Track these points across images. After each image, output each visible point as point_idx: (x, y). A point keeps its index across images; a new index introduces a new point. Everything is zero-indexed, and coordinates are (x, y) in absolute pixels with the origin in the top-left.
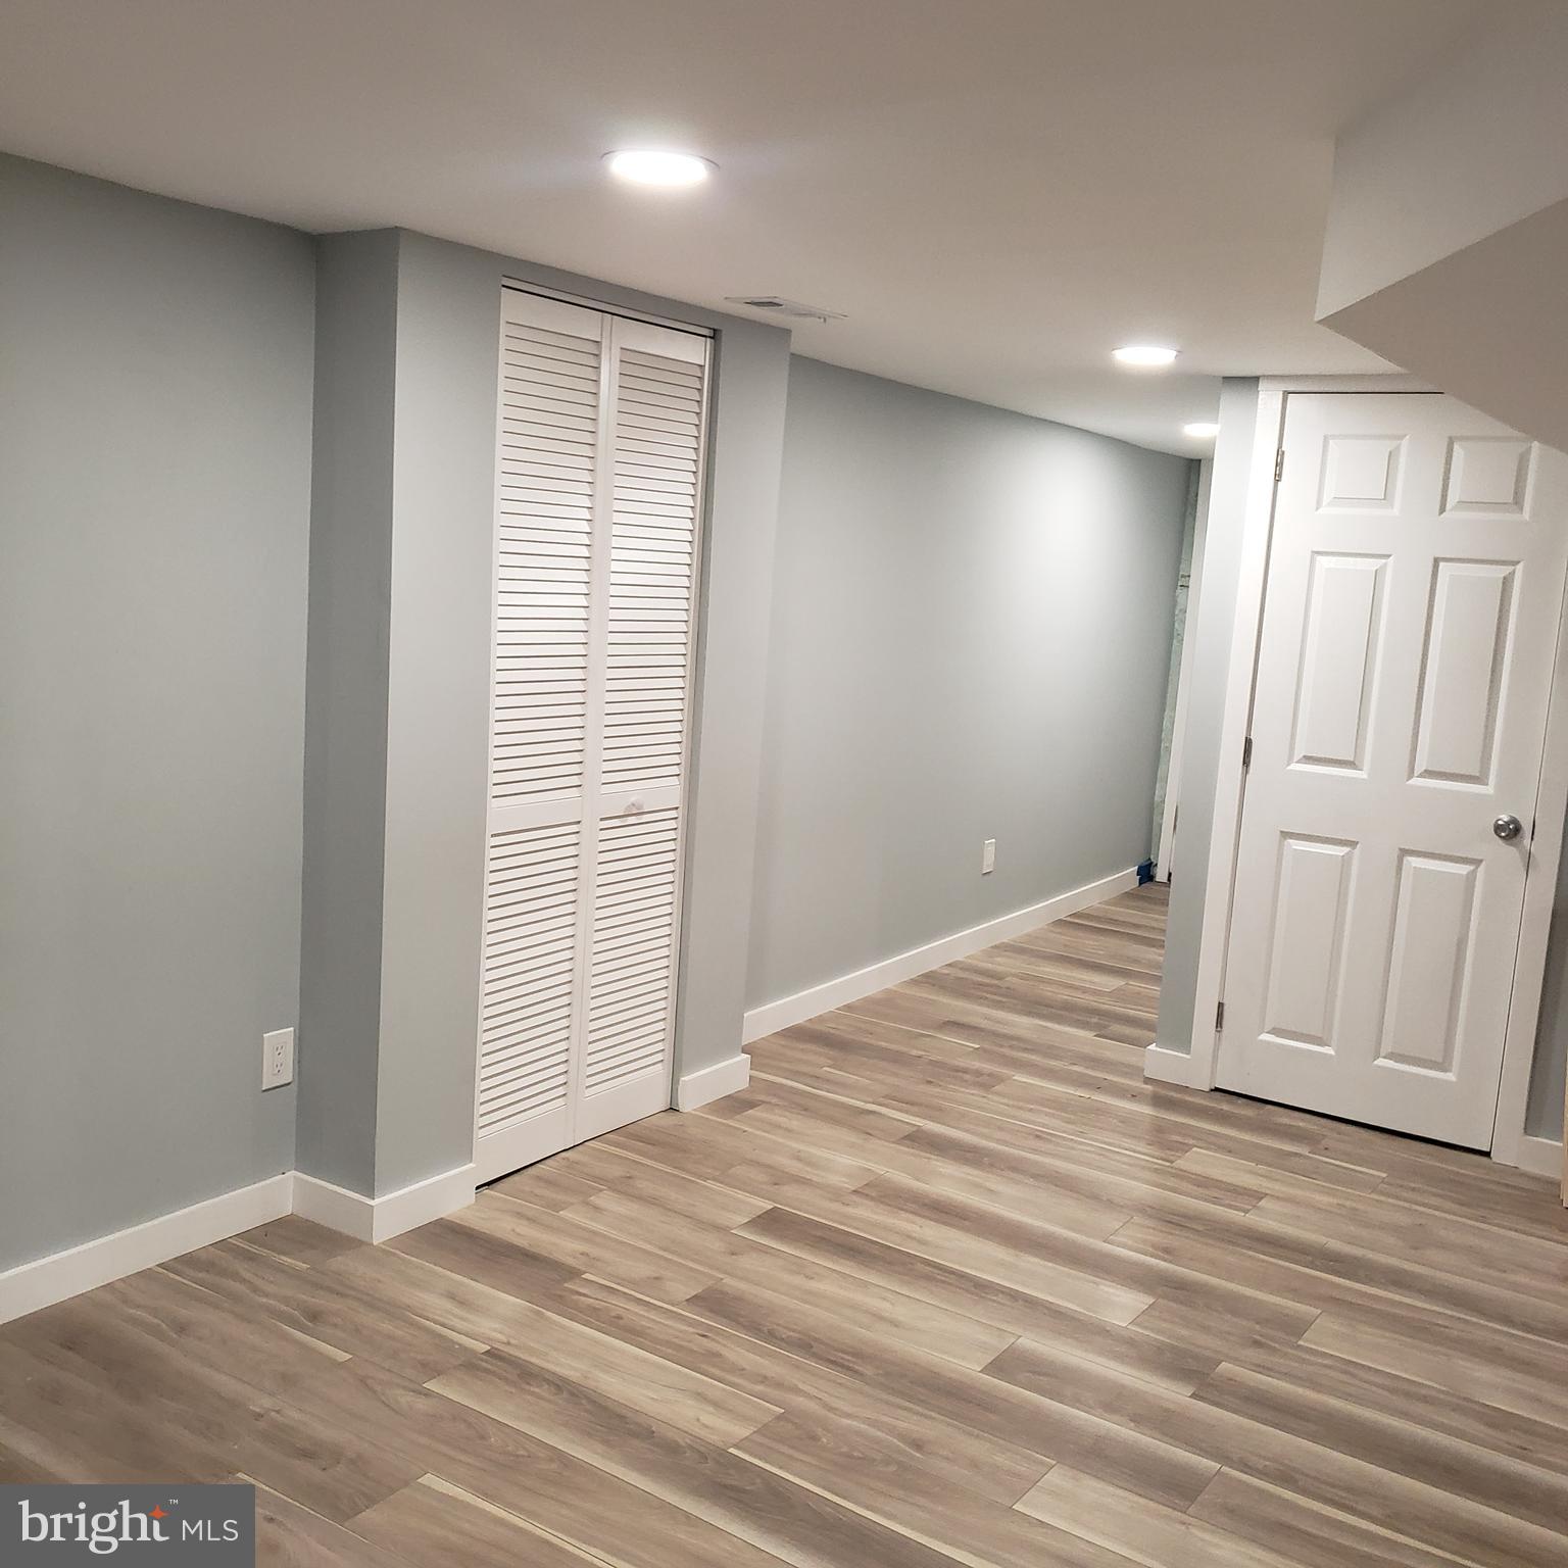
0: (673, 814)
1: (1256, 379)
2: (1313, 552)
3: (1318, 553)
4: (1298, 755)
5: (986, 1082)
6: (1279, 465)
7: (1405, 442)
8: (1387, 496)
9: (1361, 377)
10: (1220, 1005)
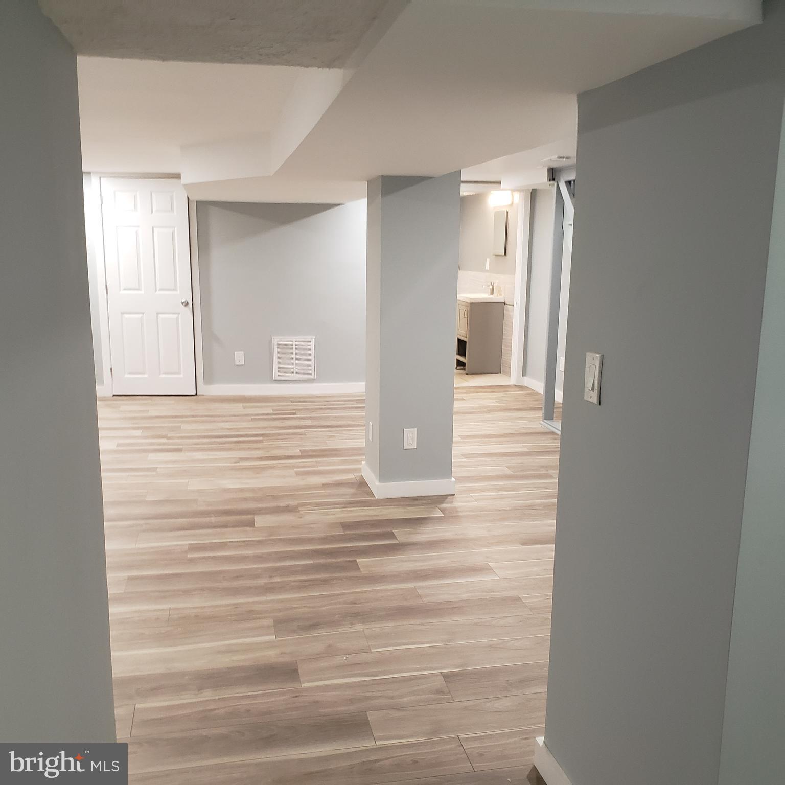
3: (118, 226)
7: (138, 192)
8: (136, 209)
10: (111, 369)
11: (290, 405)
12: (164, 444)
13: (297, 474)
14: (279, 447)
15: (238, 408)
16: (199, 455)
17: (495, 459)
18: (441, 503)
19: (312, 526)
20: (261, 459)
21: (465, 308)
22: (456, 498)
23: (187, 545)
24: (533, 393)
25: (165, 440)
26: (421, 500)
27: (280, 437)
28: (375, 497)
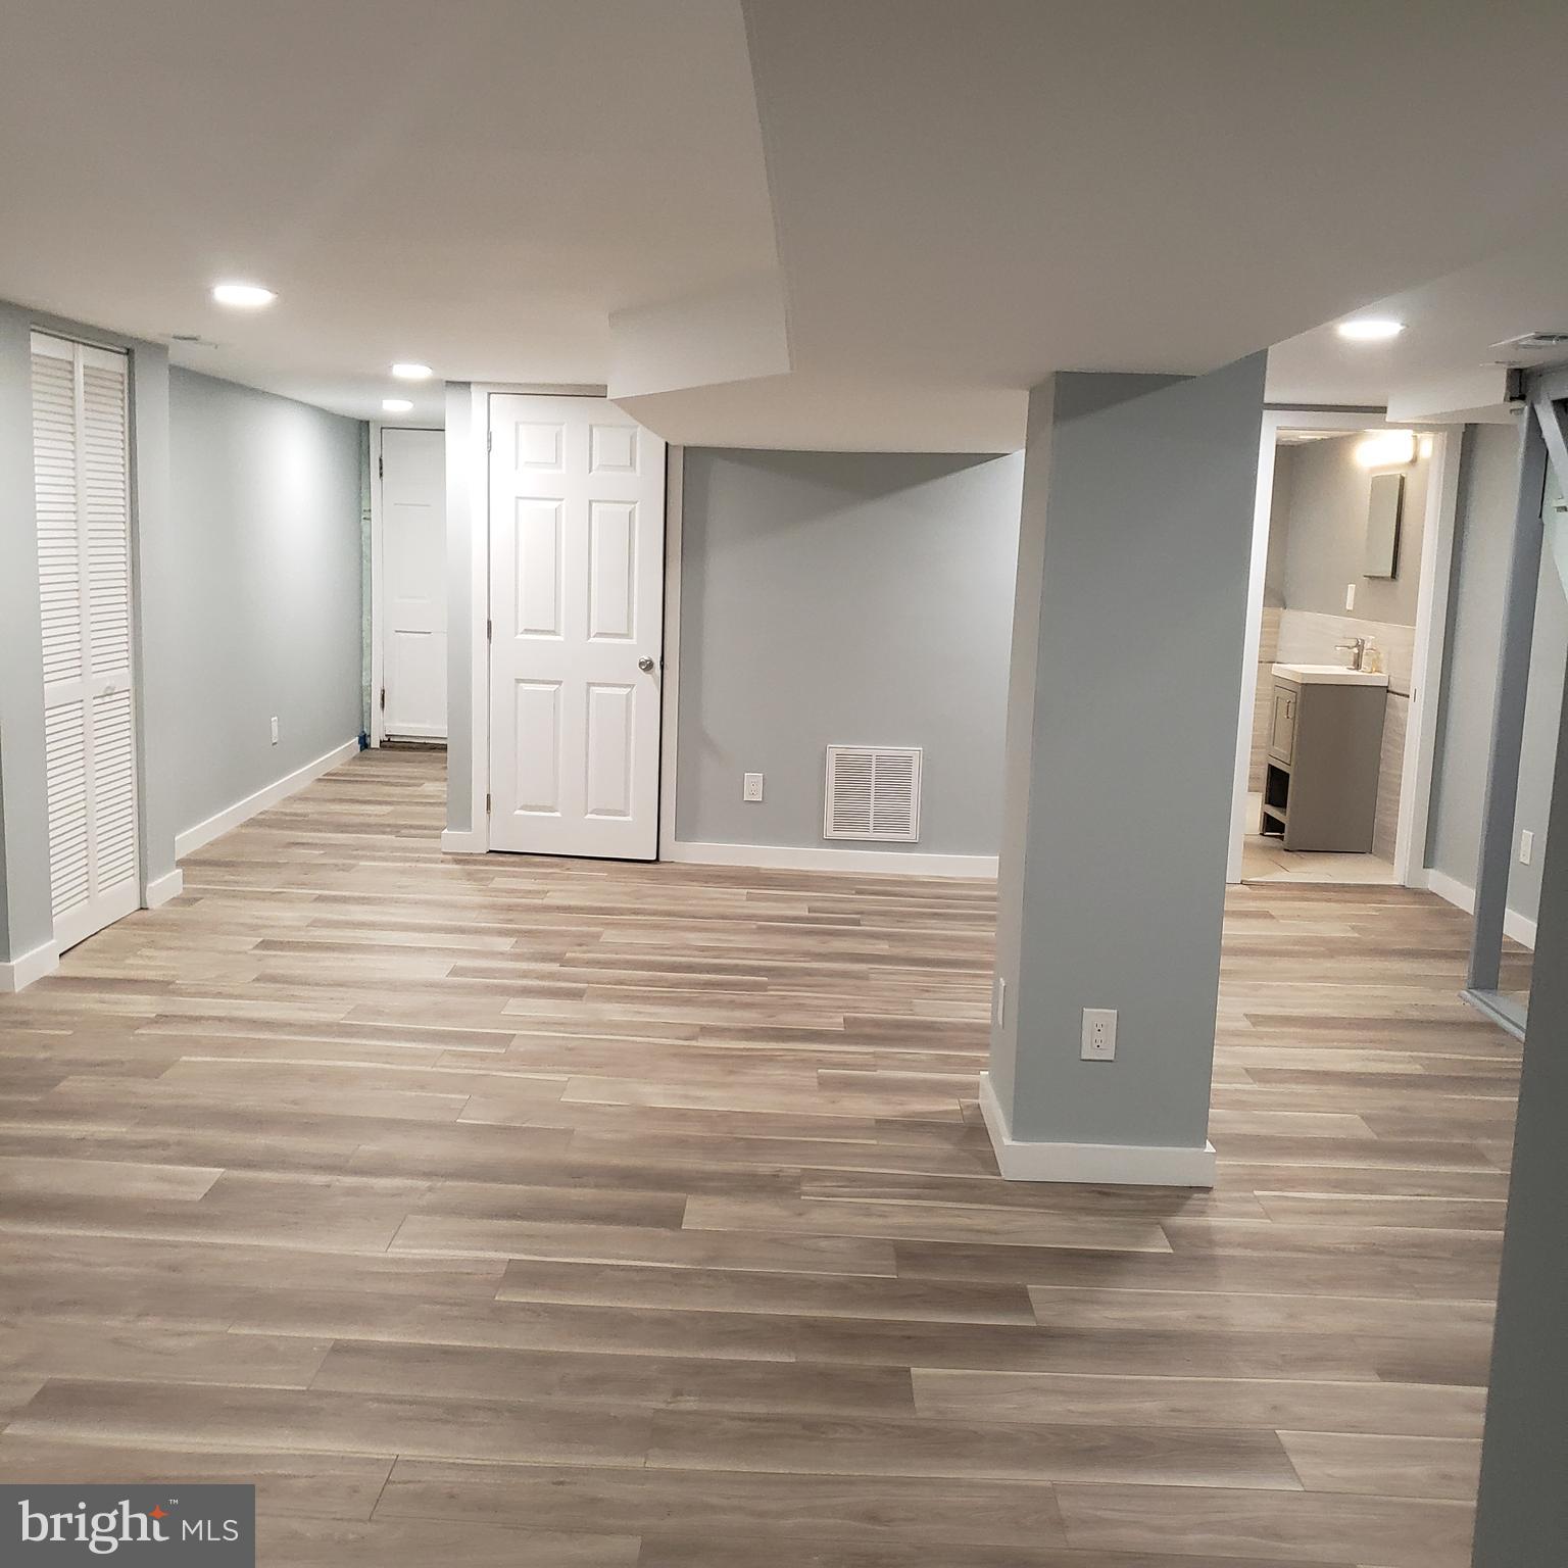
0: (127, 694)
1: (468, 384)
2: (517, 498)
3: (521, 498)
4: (521, 630)
5: (346, 868)
6: (489, 441)
7: (564, 428)
8: (557, 462)
9: (544, 385)
10: (488, 796)
11: (851, 901)
12: (551, 976)
13: (824, 1083)
14: (800, 1007)
15: (735, 899)
16: (615, 1012)
17: (1332, 1089)
18: (1173, 1210)
19: (823, 1244)
20: (748, 1034)
21: (1288, 696)
22: (1215, 1200)
23: (503, 1261)
24: (1444, 911)
25: (554, 967)
26: (1119, 1196)
27: (808, 980)
28: (1000, 1175)
